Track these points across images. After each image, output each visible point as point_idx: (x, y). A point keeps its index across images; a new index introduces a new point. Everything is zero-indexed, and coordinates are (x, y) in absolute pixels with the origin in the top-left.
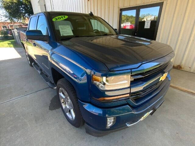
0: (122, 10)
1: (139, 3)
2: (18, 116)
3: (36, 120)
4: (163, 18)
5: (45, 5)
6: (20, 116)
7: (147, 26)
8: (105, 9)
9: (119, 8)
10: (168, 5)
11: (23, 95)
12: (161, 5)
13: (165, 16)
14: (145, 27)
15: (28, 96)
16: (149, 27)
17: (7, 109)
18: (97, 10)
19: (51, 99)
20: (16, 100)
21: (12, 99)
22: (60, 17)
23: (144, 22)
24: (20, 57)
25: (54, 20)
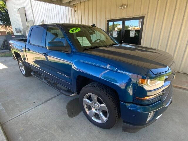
0: (108, 21)
1: (124, 16)
2: (40, 128)
3: (61, 130)
4: (145, 29)
5: (25, 13)
6: (42, 128)
7: (132, 34)
8: (93, 20)
9: (106, 19)
10: (148, 19)
11: (33, 107)
12: (142, 18)
13: (147, 26)
14: (131, 36)
15: (39, 107)
16: (133, 36)
17: (23, 123)
18: (85, 20)
19: (65, 106)
20: (29, 113)
21: (23, 112)
22: (74, 29)
23: (129, 31)
24: (6, 67)
25: (71, 32)
